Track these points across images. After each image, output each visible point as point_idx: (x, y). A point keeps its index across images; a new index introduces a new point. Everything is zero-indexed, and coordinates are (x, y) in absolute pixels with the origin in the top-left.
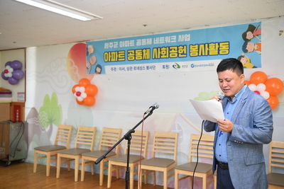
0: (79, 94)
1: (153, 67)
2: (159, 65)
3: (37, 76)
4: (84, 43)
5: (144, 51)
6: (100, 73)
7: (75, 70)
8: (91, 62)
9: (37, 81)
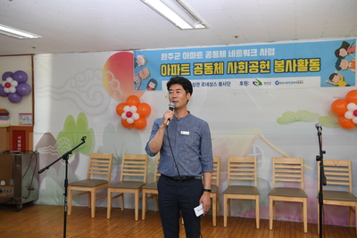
0: (129, 115)
1: (228, 84)
2: (235, 82)
3: (52, 92)
4: (131, 52)
5: (216, 65)
6: (153, 89)
7: (115, 85)
8: (141, 75)
9: (52, 98)
